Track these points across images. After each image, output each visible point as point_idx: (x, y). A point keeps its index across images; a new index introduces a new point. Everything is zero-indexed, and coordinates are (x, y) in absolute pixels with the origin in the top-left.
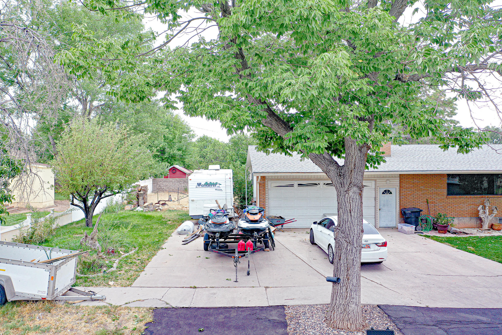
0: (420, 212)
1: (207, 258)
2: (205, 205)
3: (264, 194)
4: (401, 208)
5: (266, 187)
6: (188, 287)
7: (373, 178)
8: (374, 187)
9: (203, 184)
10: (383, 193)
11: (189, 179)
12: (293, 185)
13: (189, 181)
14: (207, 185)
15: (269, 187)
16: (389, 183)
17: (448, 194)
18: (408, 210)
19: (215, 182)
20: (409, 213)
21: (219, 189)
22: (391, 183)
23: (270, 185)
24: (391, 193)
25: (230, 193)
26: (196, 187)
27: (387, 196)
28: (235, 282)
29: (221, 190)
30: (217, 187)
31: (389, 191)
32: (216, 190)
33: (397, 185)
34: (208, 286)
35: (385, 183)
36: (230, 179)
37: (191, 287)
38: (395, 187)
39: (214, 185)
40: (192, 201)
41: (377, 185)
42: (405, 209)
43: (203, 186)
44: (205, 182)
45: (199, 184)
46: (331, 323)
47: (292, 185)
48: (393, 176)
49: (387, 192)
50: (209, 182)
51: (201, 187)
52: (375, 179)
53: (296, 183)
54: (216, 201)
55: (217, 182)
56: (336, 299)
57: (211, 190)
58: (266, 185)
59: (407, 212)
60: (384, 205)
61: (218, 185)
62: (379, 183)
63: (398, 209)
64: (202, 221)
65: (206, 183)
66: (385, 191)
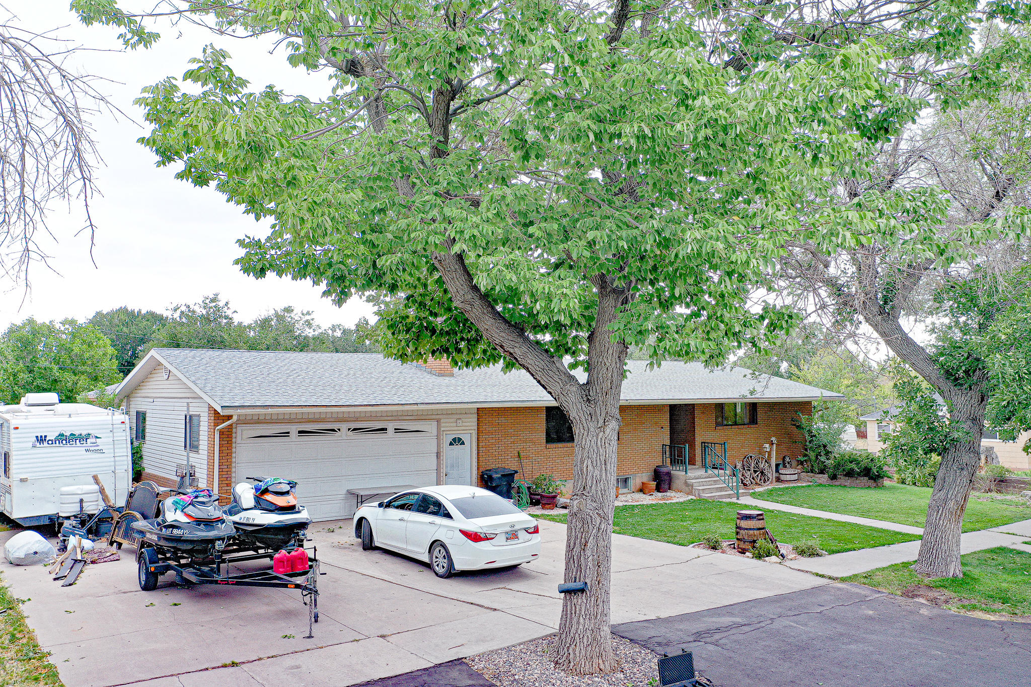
0: (514, 474)
1: (175, 605)
2: (65, 489)
3: (229, 454)
4: (482, 469)
5: (234, 440)
6: (218, 667)
7: (434, 417)
8: (435, 432)
9: (53, 438)
10: (451, 444)
11: (12, 427)
12: (288, 433)
13: (12, 431)
14: (63, 439)
15: (239, 440)
16: (460, 424)
17: (547, 442)
18: (497, 473)
19: (84, 433)
20: (499, 478)
21: (96, 448)
22: (466, 424)
23: (242, 434)
24: (463, 443)
25: (126, 458)
26: (34, 446)
27: (457, 448)
28: (308, 637)
29: (101, 451)
30: (89, 444)
31: (460, 439)
32: (87, 451)
33: (472, 428)
34: (261, 656)
35: (455, 424)
36: (123, 426)
37: (224, 666)
38: (471, 432)
39: (83, 438)
40: (22, 480)
41: (442, 429)
42: (490, 470)
43: (53, 442)
44: (57, 434)
45: (41, 440)
46: (571, 667)
47: (286, 434)
48: (466, 412)
49: (457, 441)
50: (68, 434)
51: (46, 444)
52: (438, 417)
53: (294, 429)
54: (95, 478)
55: (90, 432)
56: (578, 623)
57: (75, 451)
58: (234, 435)
59: (495, 476)
60: (452, 466)
61: (94, 440)
62: (447, 424)
63: (475, 472)
64: (71, 527)
65: (61, 435)
66: (454, 440)
